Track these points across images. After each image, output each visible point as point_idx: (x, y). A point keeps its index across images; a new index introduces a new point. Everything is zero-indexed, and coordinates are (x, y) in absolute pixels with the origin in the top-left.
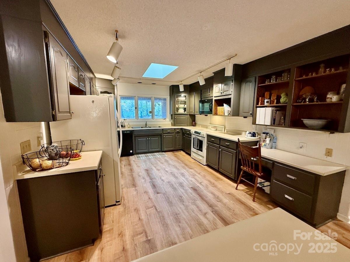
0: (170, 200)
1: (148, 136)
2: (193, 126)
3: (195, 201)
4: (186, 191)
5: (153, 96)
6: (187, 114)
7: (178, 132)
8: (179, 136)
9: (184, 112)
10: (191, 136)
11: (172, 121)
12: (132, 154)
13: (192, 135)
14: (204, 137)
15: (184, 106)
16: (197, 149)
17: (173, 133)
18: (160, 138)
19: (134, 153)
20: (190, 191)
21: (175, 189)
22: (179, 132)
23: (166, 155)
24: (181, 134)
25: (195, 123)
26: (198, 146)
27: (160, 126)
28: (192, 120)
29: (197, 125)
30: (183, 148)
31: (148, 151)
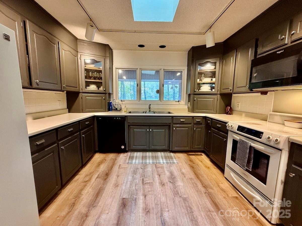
1: (149, 126)
2: (227, 113)
5: (163, 68)
6: (216, 93)
7: (198, 123)
8: (200, 130)
9: (210, 90)
10: (227, 134)
11: (189, 105)
12: (124, 151)
13: (229, 133)
14: (280, 147)
15: (212, 80)
16: (247, 170)
17: (190, 124)
18: (167, 131)
19: (127, 149)
22: (201, 122)
23: (175, 161)
24: (203, 126)
25: (231, 108)
26: (249, 162)
27: (171, 111)
28: (225, 103)
29: (234, 112)
30: (205, 149)
31: (148, 149)
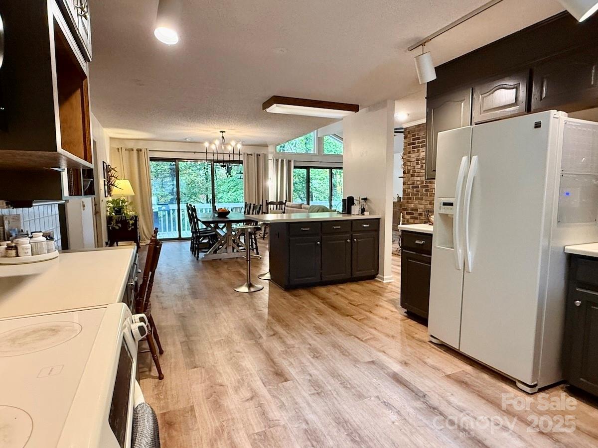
0: (337, 350)
3: (286, 350)
4: (304, 371)
20: (292, 372)
21: (335, 374)
